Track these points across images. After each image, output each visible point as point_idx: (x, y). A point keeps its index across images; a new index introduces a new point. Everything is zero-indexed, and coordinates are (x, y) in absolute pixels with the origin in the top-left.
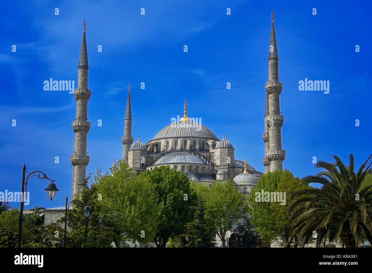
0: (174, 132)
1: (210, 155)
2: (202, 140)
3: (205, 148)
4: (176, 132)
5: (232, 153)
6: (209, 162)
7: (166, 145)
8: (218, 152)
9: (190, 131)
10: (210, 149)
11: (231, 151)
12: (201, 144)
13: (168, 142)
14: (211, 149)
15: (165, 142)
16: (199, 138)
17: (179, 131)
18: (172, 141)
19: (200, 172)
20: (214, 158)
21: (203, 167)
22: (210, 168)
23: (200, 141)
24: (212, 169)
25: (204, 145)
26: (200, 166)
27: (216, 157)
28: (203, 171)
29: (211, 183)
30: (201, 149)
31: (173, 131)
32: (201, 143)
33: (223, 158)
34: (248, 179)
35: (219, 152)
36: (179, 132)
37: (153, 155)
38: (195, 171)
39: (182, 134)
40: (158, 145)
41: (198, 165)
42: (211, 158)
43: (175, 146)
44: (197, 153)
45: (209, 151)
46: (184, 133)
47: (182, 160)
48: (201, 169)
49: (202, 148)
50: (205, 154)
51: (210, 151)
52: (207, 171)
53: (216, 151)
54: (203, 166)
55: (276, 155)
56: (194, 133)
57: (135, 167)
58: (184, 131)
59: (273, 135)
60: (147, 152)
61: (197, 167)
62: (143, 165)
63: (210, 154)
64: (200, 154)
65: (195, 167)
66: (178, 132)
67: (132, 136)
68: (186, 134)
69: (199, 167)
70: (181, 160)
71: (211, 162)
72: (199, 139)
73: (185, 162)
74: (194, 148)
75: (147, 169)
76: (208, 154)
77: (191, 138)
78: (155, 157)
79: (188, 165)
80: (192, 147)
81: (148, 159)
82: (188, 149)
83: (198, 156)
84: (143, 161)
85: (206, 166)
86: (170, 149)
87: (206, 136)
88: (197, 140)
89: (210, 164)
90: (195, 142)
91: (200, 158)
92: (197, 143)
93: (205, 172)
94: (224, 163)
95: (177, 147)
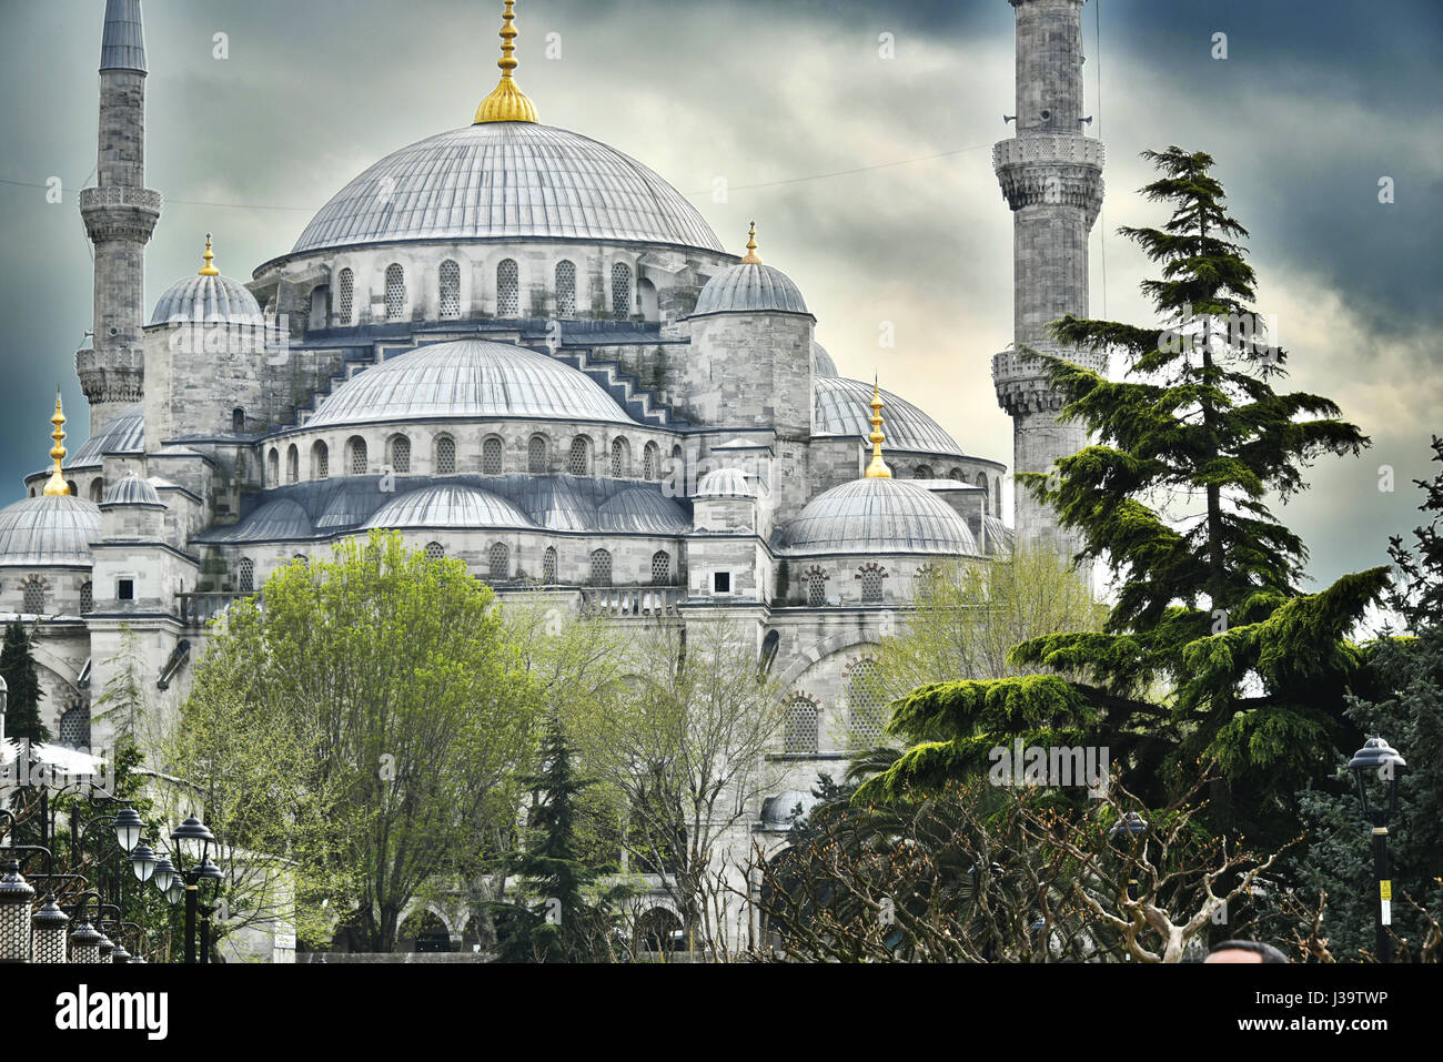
0: (432, 204)
1: (660, 354)
2: (615, 255)
3: (634, 310)
4: (445, 202)
5: (795, 348)
6: (654, 405)
7: (380, 290)
8: (712, 338)
9: (536, 200)
10: (662, 316)
11: (791, 339)
12: (608, 288)
13: (394, 274)
14: (669, 315)
15: (377, 270)
16: (596, 248)
17: (465, 196)
18: (421, 265)
19: (598, 476)
20: (687, 379)
21: (619, 441)
22: (658, 443)
23: (601, 265)
25: (626, 288)
26: (597, 439)
27: (702, 371)
28: (617, 462)
29: (666, 546)
30: (605, 315)
31: (424, 195)
32: (607, 275)
33: (744, 379)
34: (888, 518)
35: (721, 339)
36: (464, 207)
37: (304, 353)
38: (563, 466)
39: (483, 220)
40: (335, 290)
41: (582, 430)
42: (668, 374)
43: (443, 295)
44: (580, 348)
45: (655, 328)
46: (497, 212)
47: (487, 398)
48: (605, 454)
49: (609, 307)
50: (630, 354)
51: (665, 333)
52: (642, 467)
53: (701, 331)
54: (614, 433)
56: (562, 209)
57: (186, 432)
58: (497, 200)
61: (580, 441)
62: (241, 423)
63: (660, 352)
64: (597, 349)
65: (565, 444)
66: (458, 203)
67: (145, 187)
68: (511, 218)
69: (592, 441)
70: (478, 400)
71: (665, 401)
72: (593, 251)
73: (503, 412)
74: (561, 308)
75: (270, 448)
76: (650, 350)
77: (544, 248)
78: (312, 368)
79: (525, 431)
80: (551, 304)
81: (268, 384)
82: (521, 315)
83: (589, 363)
84: (241, 394)
85: (636, 434)
86: (408, 319)
87: (637, 226)
88: (582, 259)
89: (662, 416)
90: (565, 271)
91: (600, 379)
92: (582, 280)
93: (629, 470)
94: (748, 411)
95: (450, 307)
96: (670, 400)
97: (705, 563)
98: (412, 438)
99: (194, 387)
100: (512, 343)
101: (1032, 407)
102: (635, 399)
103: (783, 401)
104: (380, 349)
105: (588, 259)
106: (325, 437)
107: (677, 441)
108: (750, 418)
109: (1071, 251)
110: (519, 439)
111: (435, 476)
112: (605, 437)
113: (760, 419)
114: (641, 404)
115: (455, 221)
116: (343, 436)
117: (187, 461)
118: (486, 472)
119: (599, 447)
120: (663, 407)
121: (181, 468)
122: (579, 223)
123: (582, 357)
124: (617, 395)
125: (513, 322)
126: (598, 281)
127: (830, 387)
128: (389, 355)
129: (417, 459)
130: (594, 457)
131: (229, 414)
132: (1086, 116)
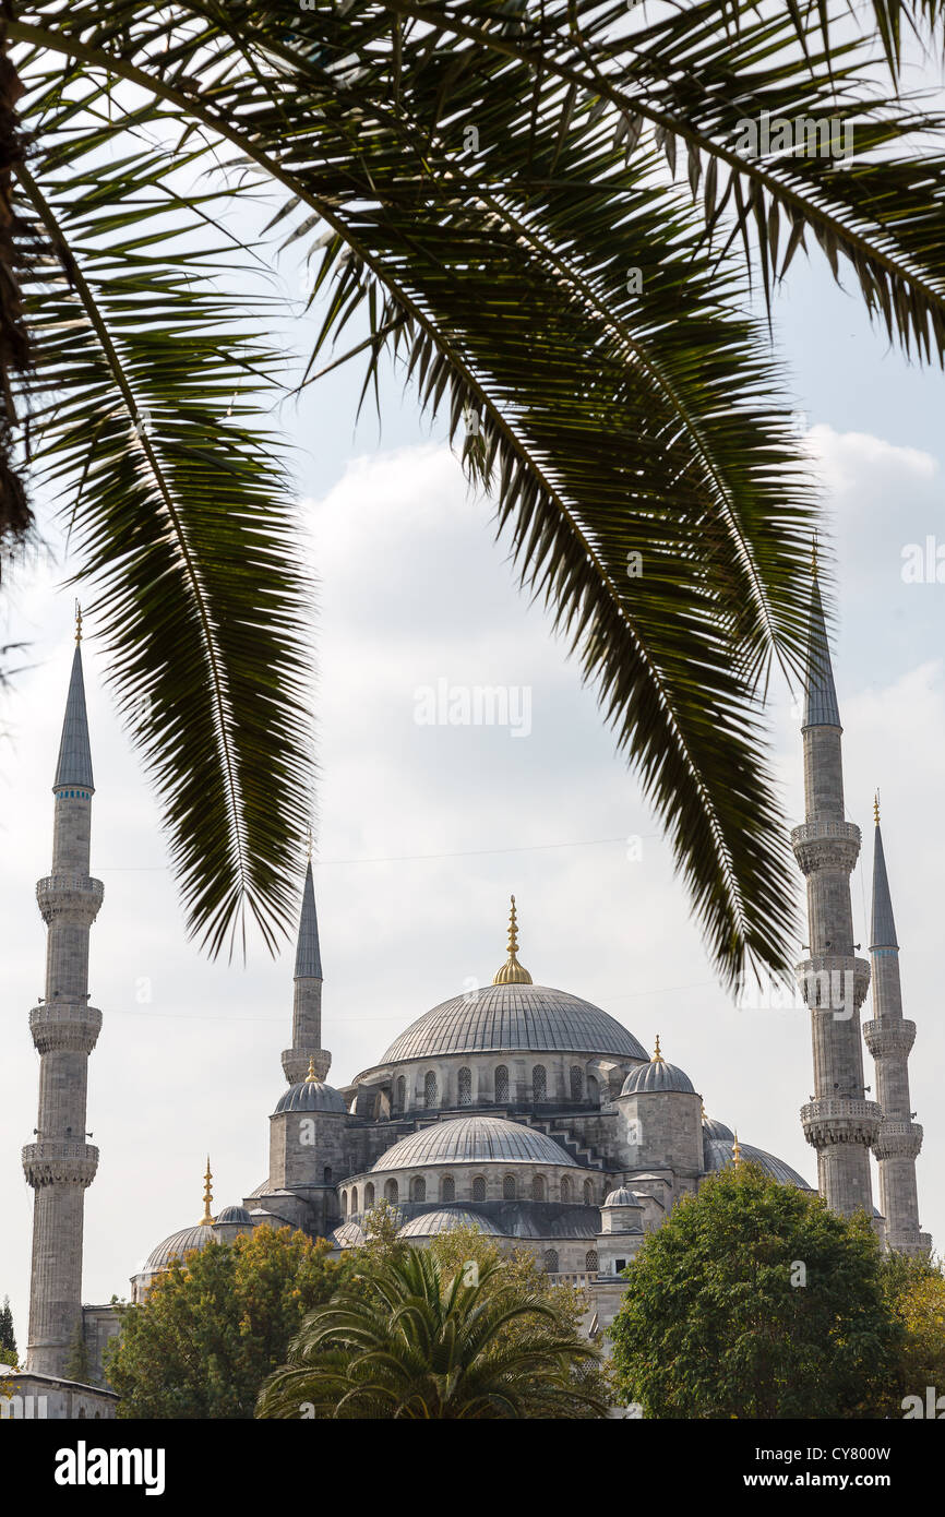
0: (455, 1033)
1: (600, 1124)
2: (572, 1061)
3: (585, 1096)
4: (464, 1031)
5: (687, 1115)
6: (595, 1155)
7: (422, 1089)
8: (632, 1111)
9: (522, 1028)
10: (602, 1099)
11: (683, 1109)
12: (568, 1083)
13: (430, 1078)
14: (606, 1098)
15: (420, 1075)
16: (560, 1057)
17: (477, 1026)
18: (446, 1071)
19: (551, 1201)
20: (616, 1139)
21: (565, 1179)
22: (595, 1180)
23: (562, 1066)
24: (602, 1183)
25: (579, 1083)
26: (550, 1177)
27: (626, 1134)
28: (565, 1192)
30: (565, 1099)
31: (451, 1027)
32: (567, 1074)
33: (652, 1137)
35: (636, 1110)
36: (476, 1033)
38: (527, 1195)
40: (395, 1090)
41: (540, 1171)
42: (605, 1136)
43: (461, 1090)
44: (546, 1120)
45: (597, 1107)
46: (496, 1036)
47: (479, 1151)
48: (556, 1186)
49: (569, 1095)
50: (580, 1124)
51: (604, 1109)
52: (583, 1196)
53: (625, 1107)
54: (562, 1172)
55: (837, 1121)
56: (539, 1033)
57: (292, 1182)
58: (496, 1029)
59: (827, 1039)
60: (342, 1120)
61: (539, 1178)
62: (327, 1175)
63: (598, 1121)
64: (558, 1121)
65: (528, 1180)
66: (471, 1031)
68: (505, 1040)
69: (547, 1179)
70: (473, 1152)
71: (603, 1154)
72: (557, 1058)
73: (488, 1160)
74: (536, 1096)
75: (342, 1190)
76: (593, 1121)
77: (526, 1058)
78: (375, 1138)
79: (502, 1170)
80: (530, 1094)
81: (348, 1150)
82: (510, 1101)
83: (552, 1130)
84: (329, 1159)
85: (578, 1172)
86: (439, 1106)
87: (589, 1043)
88: (548, 1063)
89: (600, 1163)
90: (539, 1073)
91: (559, 1140)
92: (551, 1078)
93: (573, 1197)
94: (654, 1158)
95: (465, 1097)
96: (606, 1154)
97: (609, 1253)
98: (426, 1178)
99: (299, 1153)
100: (502, 1118)
101: (828, 1141)
102: (583, 1152)
103: (679, 1151)
104: (419, 1124)
105: (554, 1063)
106: (372, 1180)
107: (608, 1178)
108: (657, 1162)
109: (850, 1034)
110: (496, 1177)
111: (442, 1203)
112: (555, 1176)
113: (663, 1163)
114: (586, 1156)
115: (470, 1043)
116: (383, 1179)
117: (286, 1200)
118: (475, 1200)
119: (551, 1181)
120: (600, 1157)
121: (282, 1204)
122: (549, 1042)
123: (547, 1126)
124: (570, 1150)
125: (506, 1105)
126: (561, 1079)
127: (720, 1146)
128: (423, 1127)
129: (430, 1193)
130: (548, 1189)
131: (322, 1171)
132: (856, 944)
